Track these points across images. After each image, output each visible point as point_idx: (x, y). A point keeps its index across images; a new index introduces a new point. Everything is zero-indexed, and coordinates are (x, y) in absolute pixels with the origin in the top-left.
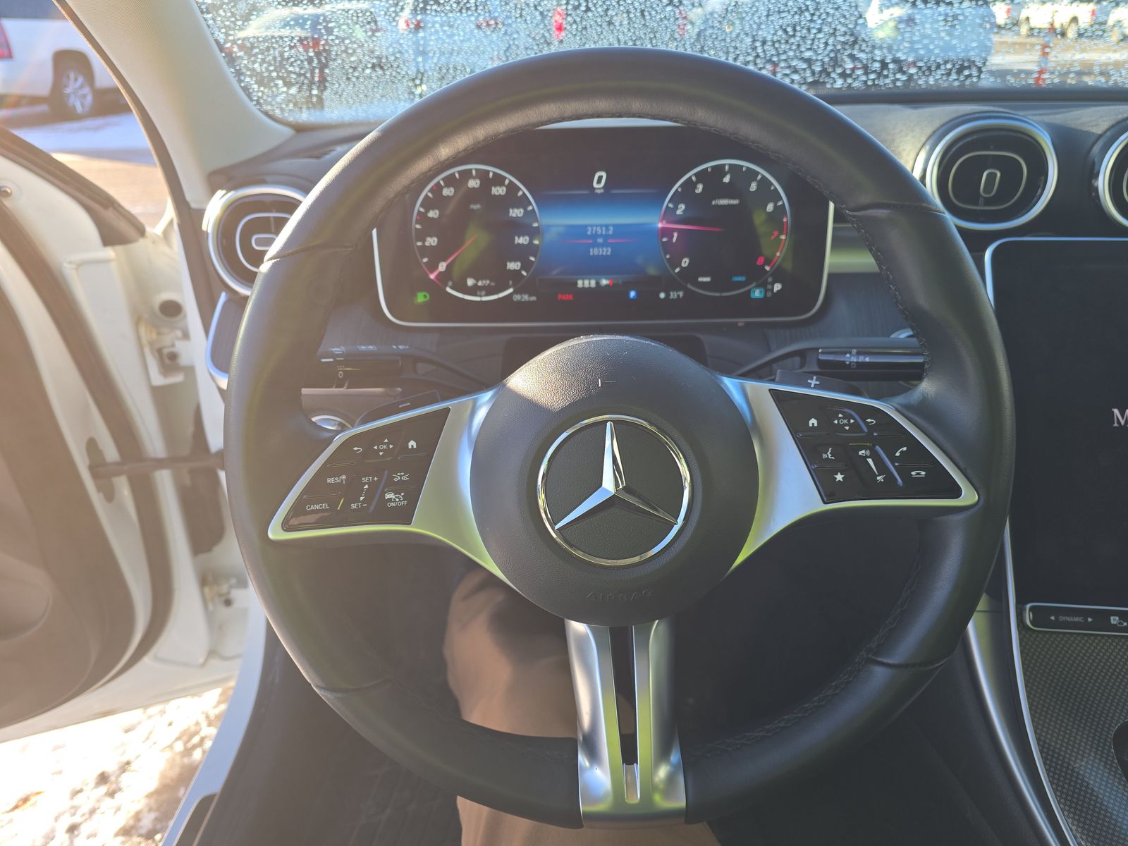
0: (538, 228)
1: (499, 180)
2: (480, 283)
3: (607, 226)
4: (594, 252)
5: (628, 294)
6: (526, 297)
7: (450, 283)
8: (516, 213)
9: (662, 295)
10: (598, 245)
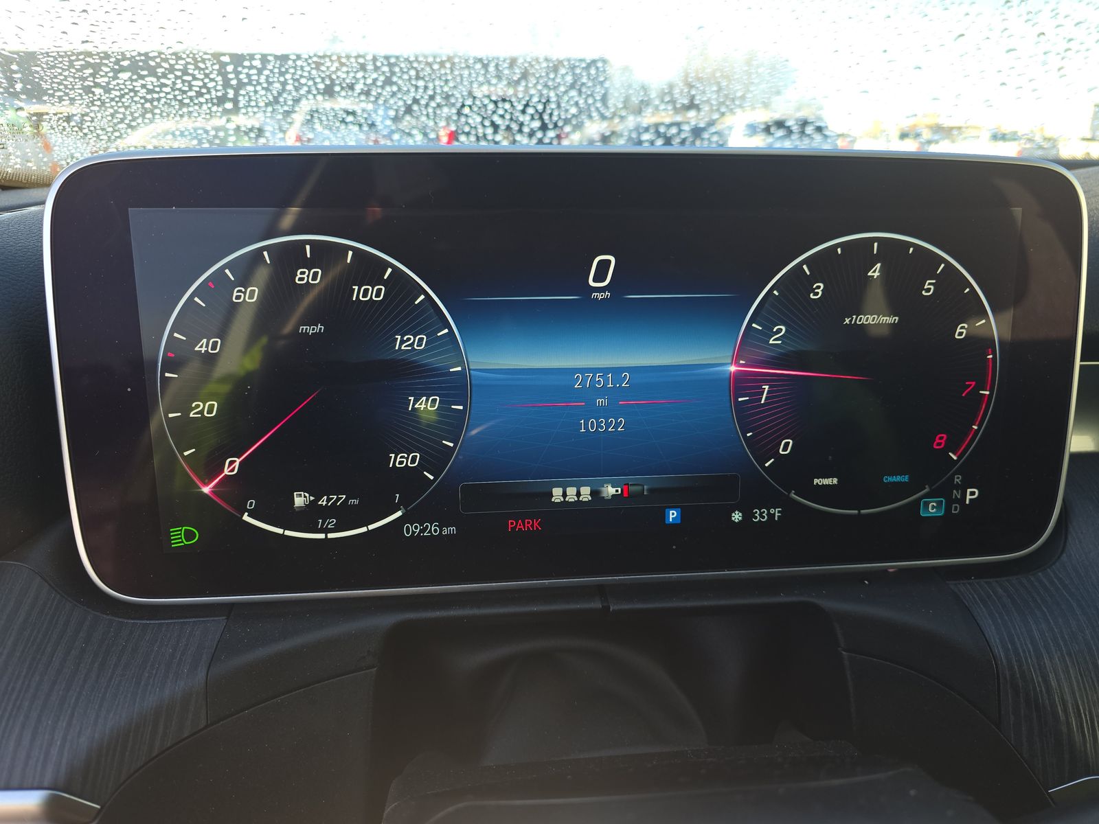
0: (461, 374)
1: (368, 270)
2: (323, 502)
3: (617, 371)
4: (590, 426)
5: (664, 516)
6: (433, 529)
7: (251, 504)
8: (409, 343)
9: (737, 517)
10: (598, 413)
